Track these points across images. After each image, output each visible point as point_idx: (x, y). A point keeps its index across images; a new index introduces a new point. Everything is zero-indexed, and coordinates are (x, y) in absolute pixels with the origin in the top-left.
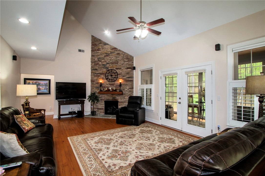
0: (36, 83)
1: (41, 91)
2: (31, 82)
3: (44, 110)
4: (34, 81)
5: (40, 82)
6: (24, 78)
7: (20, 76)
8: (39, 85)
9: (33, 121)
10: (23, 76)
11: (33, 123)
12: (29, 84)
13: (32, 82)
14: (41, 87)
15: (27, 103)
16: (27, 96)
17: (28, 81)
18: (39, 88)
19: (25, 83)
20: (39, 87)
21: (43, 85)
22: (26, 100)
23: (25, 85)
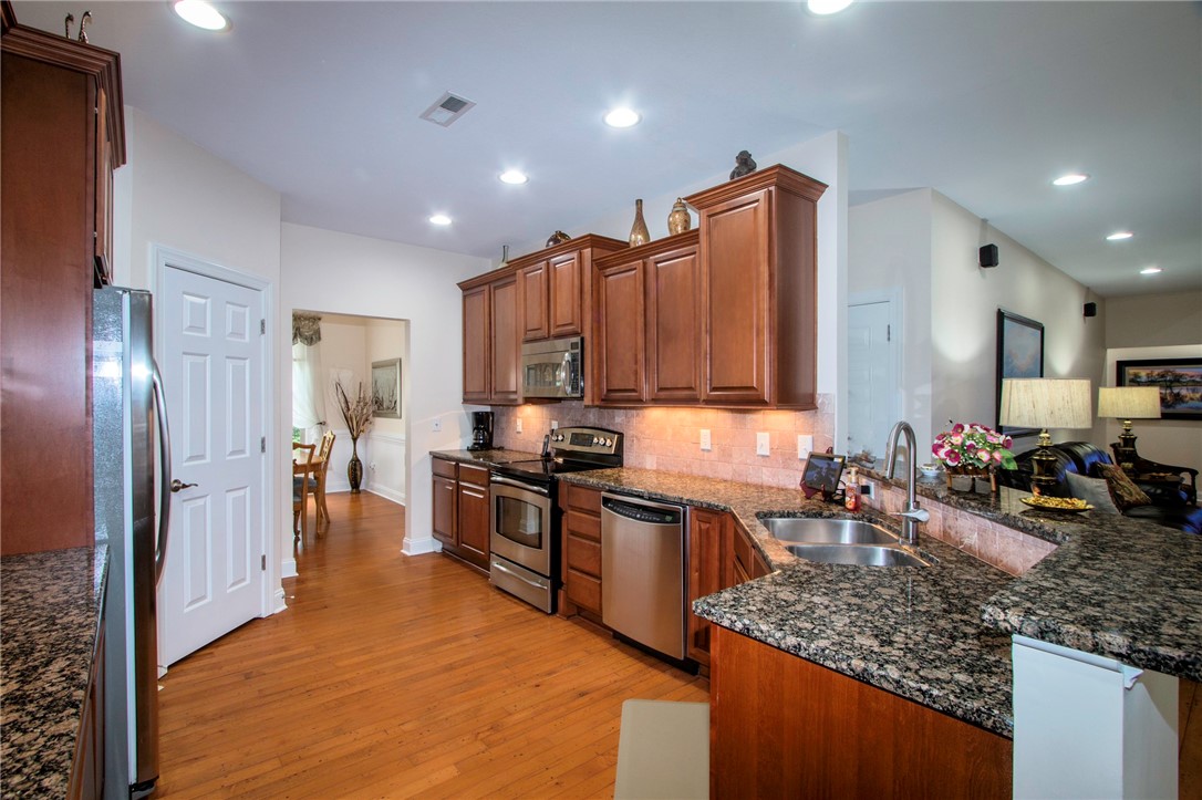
0: (1163, 376)
1: (1184, 405)
2: (1143, 373)
3: (1194, 473)
4: (1157, 371)
5: (1180, 370)
6: (1118, 362)
7: (1103, 359)
8: (1178, 381)
9: (1147, 488)
10: (1114, 355)
11: (1146, 492)
12: (1136, 382)
13: (1149, 371)
14: (1184, 392)
15: (1129, 441)
16: (1128, 420)
17: (1130, 371)
18: (1178, 394)
19: (1120, 382)
20: (1176, 391)
21: (1194, 381)
22: (1124, 432)
23: (1119, 389)
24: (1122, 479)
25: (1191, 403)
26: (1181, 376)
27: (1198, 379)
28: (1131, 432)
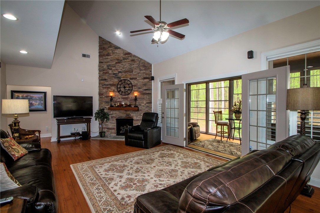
0: (27, 97)
1: (34, 107)
2: (20, 95)
3: (39, 131)
4: (25, 95)
5: (32, 95)
6: (11, 91)
7: (6, 89)
8: (32, 99)
9: (25, 145)
10: (10, 88)
11: (25, 148)
12: (18, 98)
13: (22, 95)
14: (33, 102)
15: (16, 123)
16: (16, 114)
17: (16, 95)
18: (32, 103)
19: (12, 97)
22: (14, 120)
23: (12, 100)
24: (14, 145)
25: (36, 106)
26: (33, 97)
27: (37, 98)
28: (18, 119)
